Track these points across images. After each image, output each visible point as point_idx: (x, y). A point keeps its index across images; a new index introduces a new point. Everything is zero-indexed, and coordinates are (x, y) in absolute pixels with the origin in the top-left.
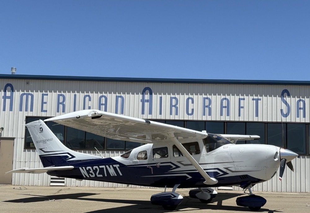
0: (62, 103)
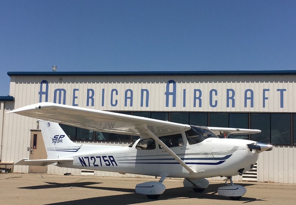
0: (92, 98)
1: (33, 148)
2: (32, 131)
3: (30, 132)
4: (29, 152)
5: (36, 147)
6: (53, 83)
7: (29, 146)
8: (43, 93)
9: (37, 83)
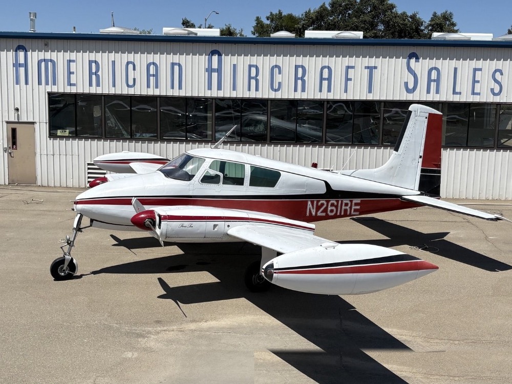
1: (13, 147)
2: (8, 122)
3: (5, 124)
4: (6, 154)
5: (16, 148)
6: (33, 50)
7: (6, 146)
8: (20, 65)
9: (8, 50)
